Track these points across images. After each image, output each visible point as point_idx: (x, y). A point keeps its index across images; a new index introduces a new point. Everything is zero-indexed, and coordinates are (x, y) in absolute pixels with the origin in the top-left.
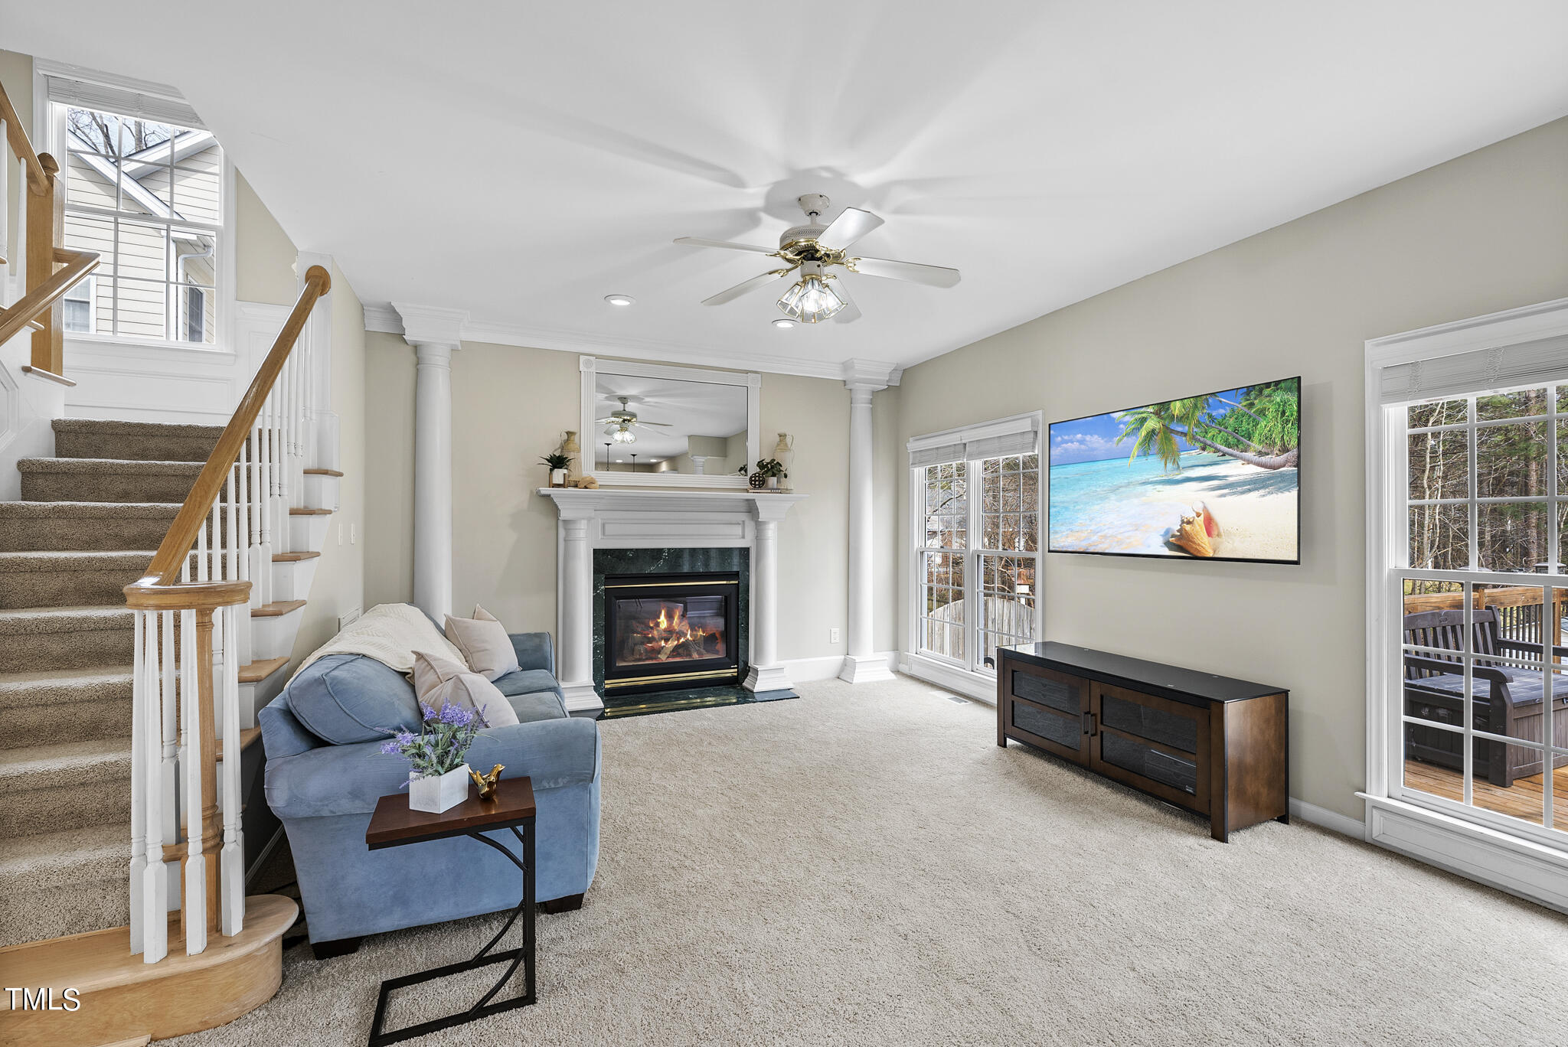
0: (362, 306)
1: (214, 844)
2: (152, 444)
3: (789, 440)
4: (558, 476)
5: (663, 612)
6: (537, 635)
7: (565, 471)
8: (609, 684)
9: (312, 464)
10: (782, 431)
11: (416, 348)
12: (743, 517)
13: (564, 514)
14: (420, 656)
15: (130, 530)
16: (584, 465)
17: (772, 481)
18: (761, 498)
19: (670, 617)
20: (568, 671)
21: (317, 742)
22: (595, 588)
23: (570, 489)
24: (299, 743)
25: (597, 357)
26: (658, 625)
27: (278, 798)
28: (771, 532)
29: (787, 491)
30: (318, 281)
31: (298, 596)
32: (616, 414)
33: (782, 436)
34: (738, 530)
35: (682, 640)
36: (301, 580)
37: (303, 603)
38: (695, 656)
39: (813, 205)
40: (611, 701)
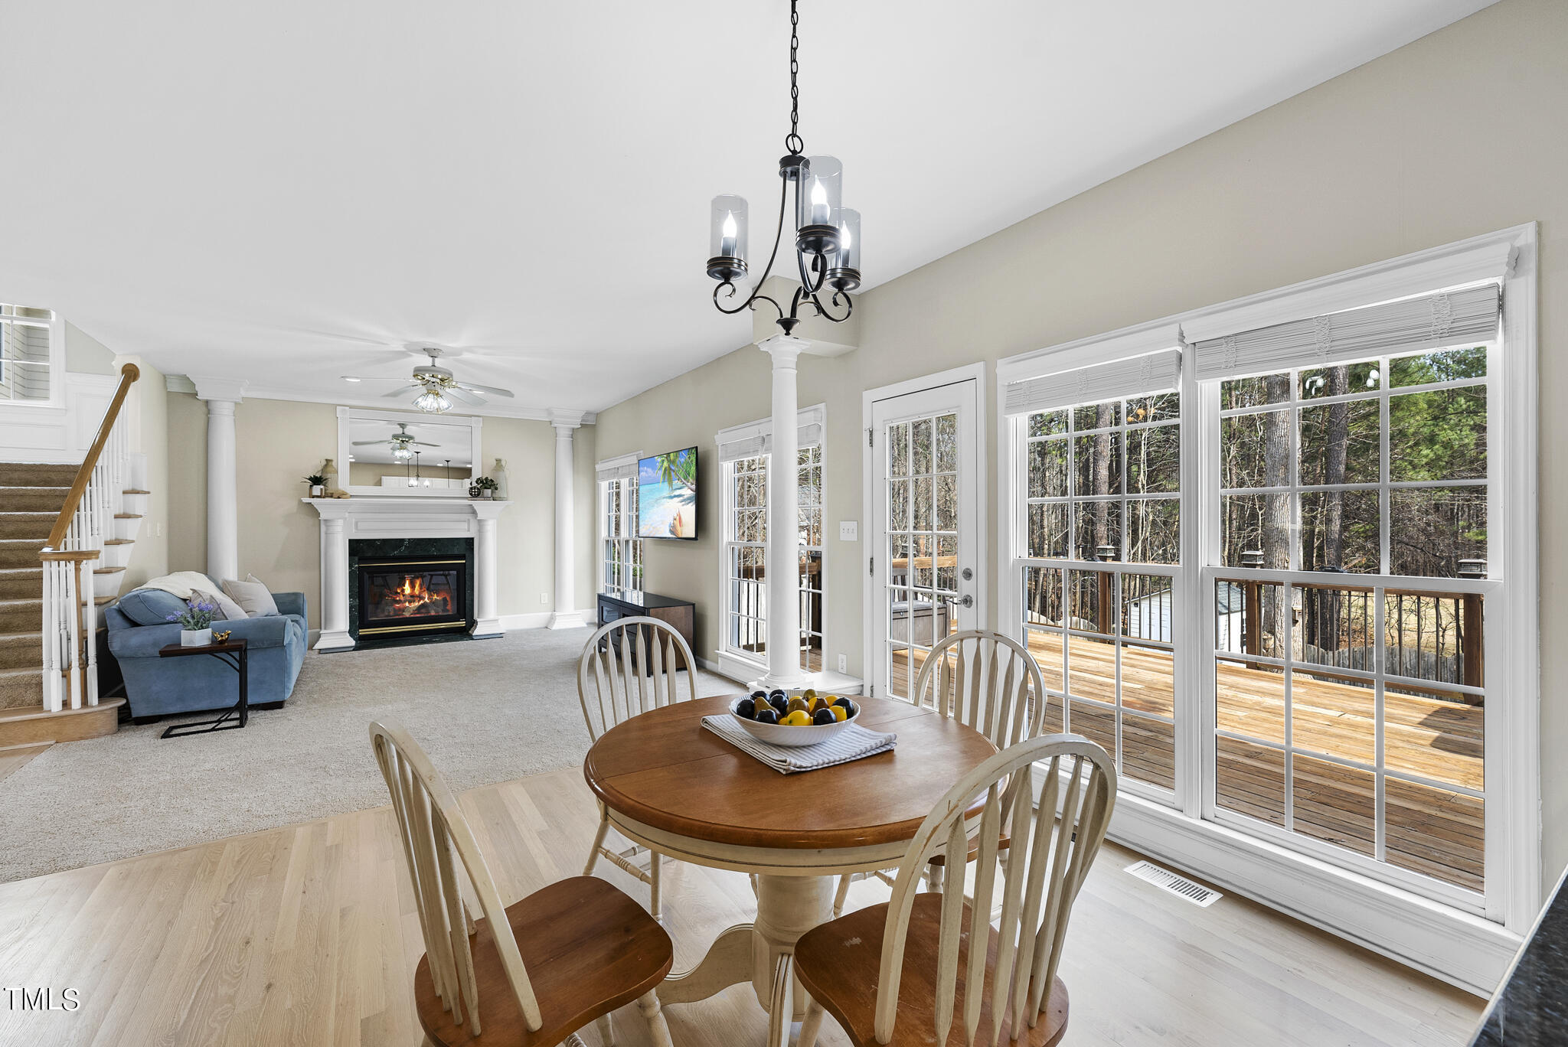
0: (164, 376)
1: (84, 666)
2: (16, 475)
3: (503, 463)
4: (317, 490)
5: (407, 582)
6: (294, 594)
7: (322, 487)
8: (363, 632)
9: (128, 488)
10: (499, 457)
11: (207, 402)
12: (469, 516)
13: (322, 517)
14: (194, 591)
15: (10, 528)
16: (342, 480)
17: (488, 492)
18: (478, 504)
19: (413, 586)
20: (323, 620)
21: (134, 624)
22: (350, 566)
23: (327, 499)
24: (125, 624)
25: (351, 407)
26: (403, 591)
27: (115, 646)
28: (491, 528)
29: (501, 499)
30: (130, 374)
31: (120, 565)
32: (396, 437)
33: (498, 461)
34: (465, 526)
35: (422, 602)
36: (122, 556)
37: (124, 568)
38: (433, 613)
39: (432, 353)
40: (364, 643)
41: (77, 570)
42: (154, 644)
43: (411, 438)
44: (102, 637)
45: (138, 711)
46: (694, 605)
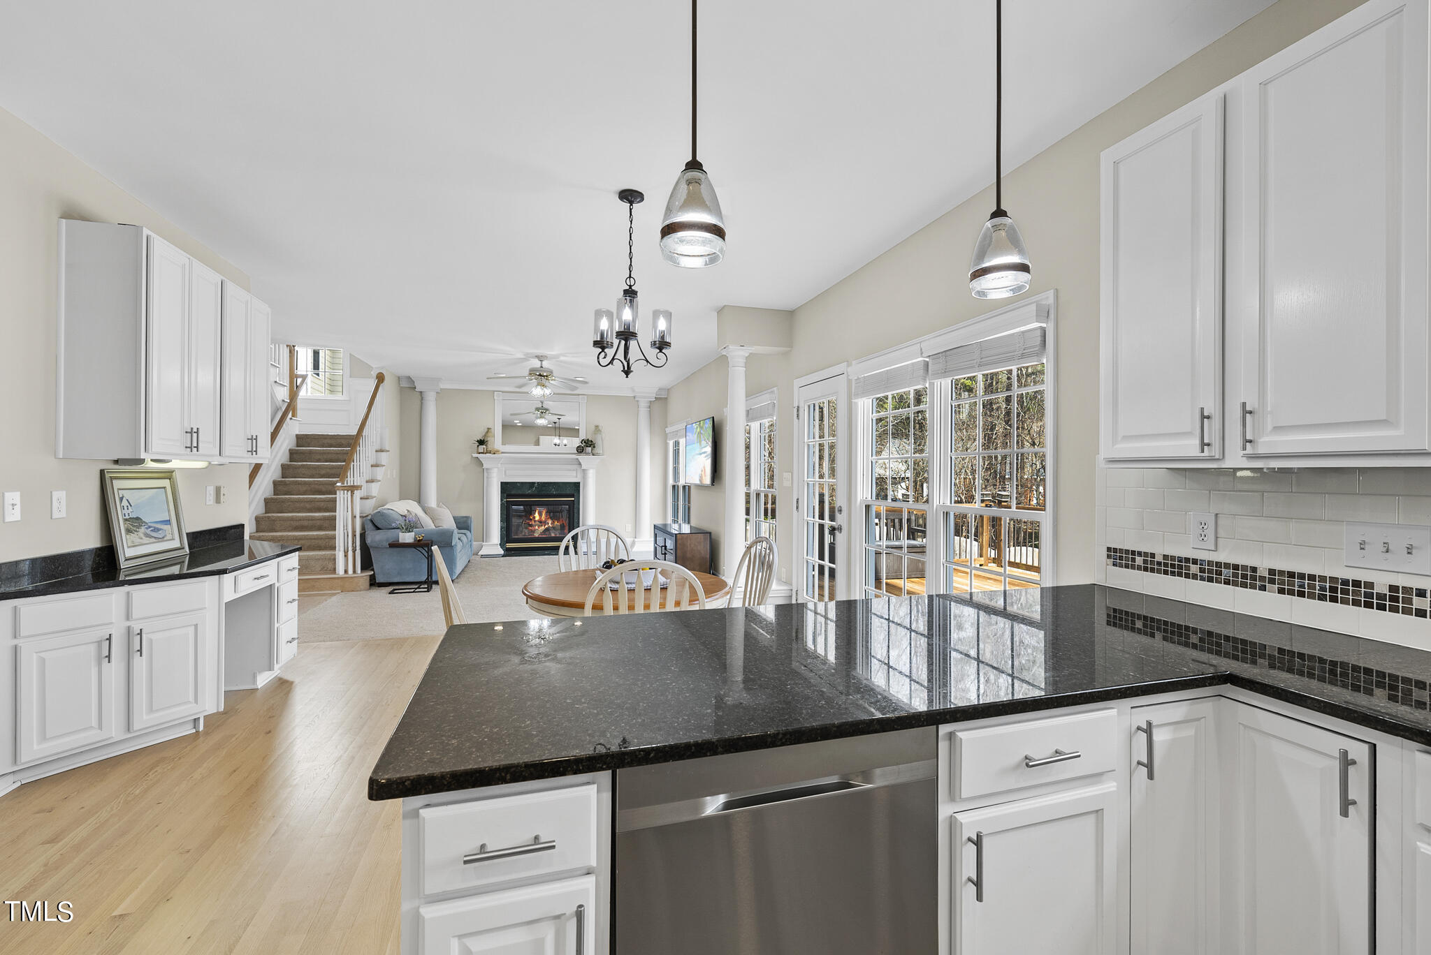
0: (399, 378)
1: (354, 551)
2: (326, 441)
3: (600, 428)
4: (482, 448)
5: (537, 512)
6: (466, 517)
7: (485, 446)
8: (509, 545)
9: (378, 448)
10: (597, 424)
11: (421, 392)
12: (576, 467)
13: (485, 466)
14: (408, 511)
15: (323, 472)
16: (497, 441)
17: (589, 449)
18: (582, 458)
19: (540, 514)
20: (484, 537)
21: (378, 528)
22: (502, 500)
23: (487, 454)
24: (373, 527)
25: (503, 392)
26: (534, 518)
27: (369, 541)
28: (591, 474)
29: (598, 454)
30: (380, 378)
31: (373, 495)
32: (537, 409)
33: (597, 427)
34: (574, 473)
35: (546, 526)
36: (375, 489)
37: (375, 497)
38: (553, 535)
39: (541, 358)
40: (509, 552)
41: (352, 496)
42: (387, 540)
43: (547, 410)
44: (363, 536)
45: (379, 579)
46: (710, 533)
